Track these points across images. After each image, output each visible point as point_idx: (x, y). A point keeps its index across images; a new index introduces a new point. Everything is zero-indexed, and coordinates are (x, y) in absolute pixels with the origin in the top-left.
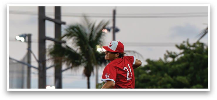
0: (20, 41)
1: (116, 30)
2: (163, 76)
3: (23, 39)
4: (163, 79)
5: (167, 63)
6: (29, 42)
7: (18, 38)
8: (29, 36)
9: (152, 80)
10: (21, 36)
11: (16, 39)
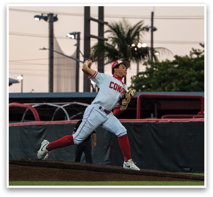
0: (71, 38)
1: (154, 29)
2: (189, 70)
3: (73, 36)
4: (189, 72)
5: (192, 59)
6: (78, 39)
7: (69, 36)
8: (79, 34)
9: (179, 74)
10: (71, 34)
11: (67, 36)
